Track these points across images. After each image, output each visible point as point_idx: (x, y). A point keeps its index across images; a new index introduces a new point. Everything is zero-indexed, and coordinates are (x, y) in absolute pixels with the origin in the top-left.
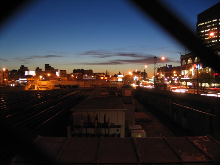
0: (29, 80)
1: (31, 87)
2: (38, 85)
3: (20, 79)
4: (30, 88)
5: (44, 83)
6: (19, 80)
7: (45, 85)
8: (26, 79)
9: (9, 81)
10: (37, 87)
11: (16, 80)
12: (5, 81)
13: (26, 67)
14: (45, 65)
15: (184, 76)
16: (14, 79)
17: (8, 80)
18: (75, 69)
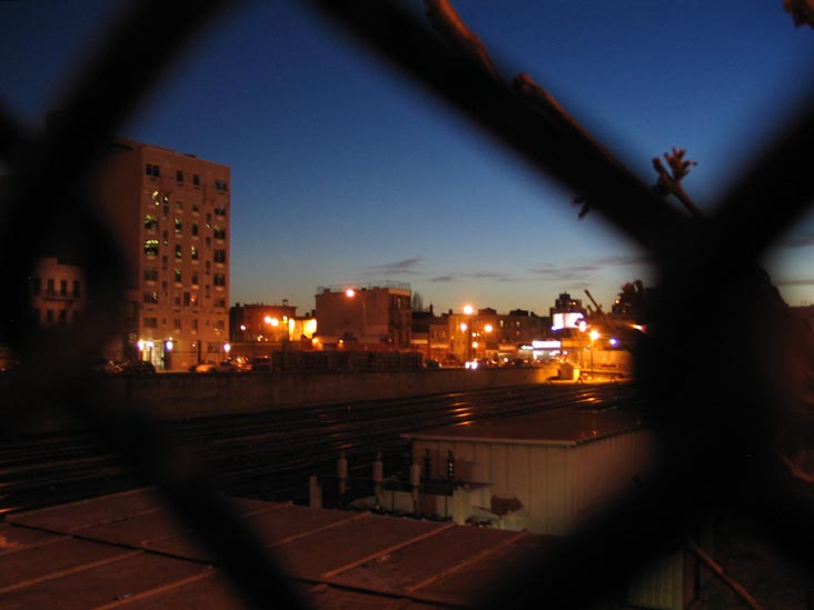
0: (566, 348)
1: (559, 372)
2: (585, 364)
3: (537, 344)
5: (608, 357)
6: (530, 345)
8: (556, 344)
9: (487, 351)
10: (581, 373)
11: (519, 347)
12: (474, 350)
13: (577, 301)
16: (515, 341)
17: (484, 346)
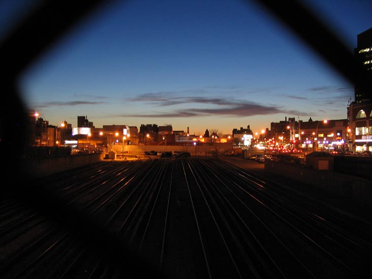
0: (80, 144)
3: (67, 142)
4: (105, 157)
7: (127, 152)
8: (76, 142)
13: (46, 122)
14: (78, 117)
15: (363, 137)
18: (143, 125)
